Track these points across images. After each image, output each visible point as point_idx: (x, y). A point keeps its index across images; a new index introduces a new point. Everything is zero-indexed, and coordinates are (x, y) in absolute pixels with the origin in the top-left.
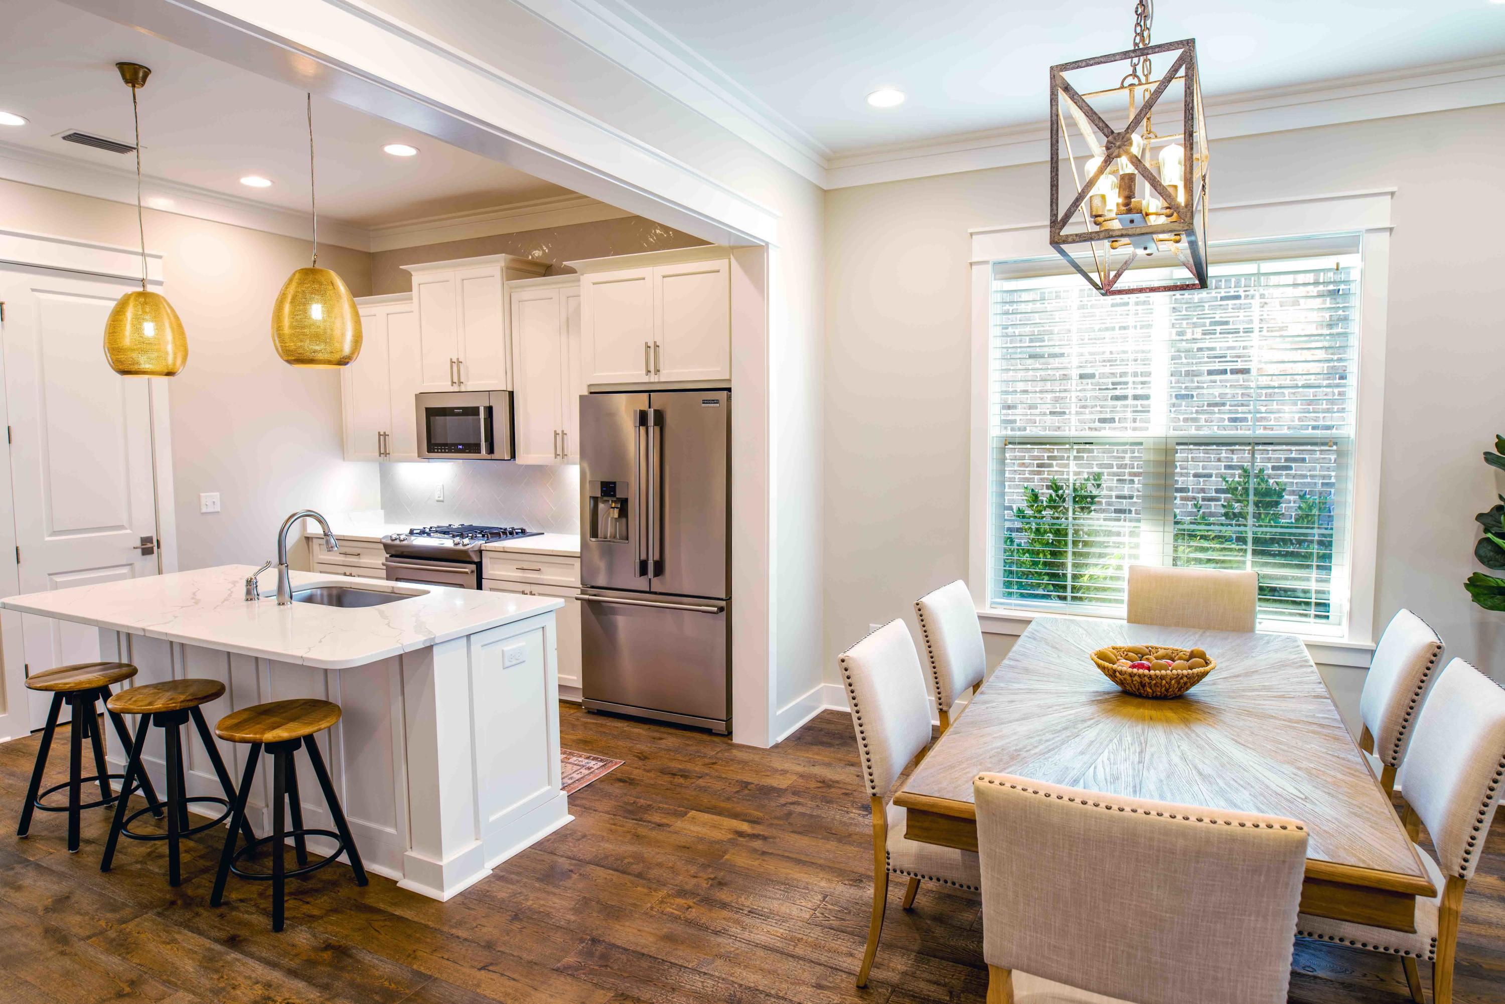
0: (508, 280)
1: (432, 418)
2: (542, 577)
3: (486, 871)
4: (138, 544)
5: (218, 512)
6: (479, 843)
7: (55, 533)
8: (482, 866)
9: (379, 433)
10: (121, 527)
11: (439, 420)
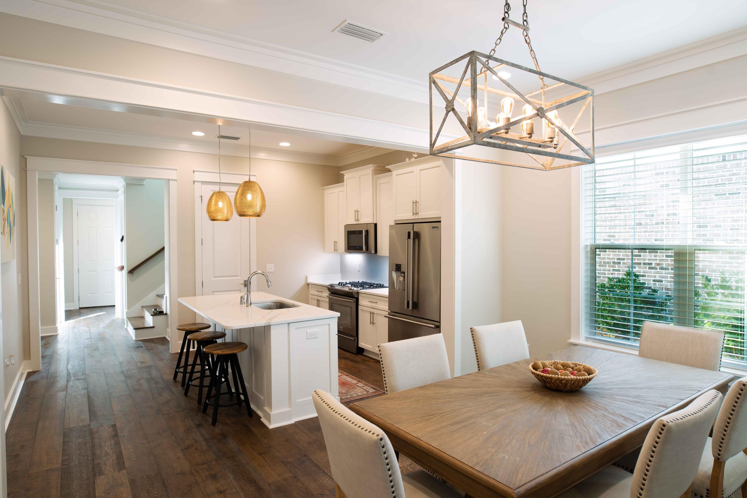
0: (375, 175)
1: (349, 235)
2: (377, 306)
3: (292, 421)
4: (243, 283)
5: (273, 272)
6: (290, 409)
7: (215, 277)
8: (290, 419)
9: (334, 241)
10: (237, 276)
11: (353, 236)
